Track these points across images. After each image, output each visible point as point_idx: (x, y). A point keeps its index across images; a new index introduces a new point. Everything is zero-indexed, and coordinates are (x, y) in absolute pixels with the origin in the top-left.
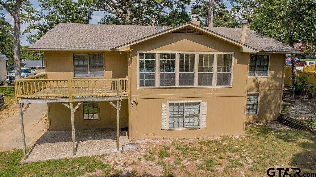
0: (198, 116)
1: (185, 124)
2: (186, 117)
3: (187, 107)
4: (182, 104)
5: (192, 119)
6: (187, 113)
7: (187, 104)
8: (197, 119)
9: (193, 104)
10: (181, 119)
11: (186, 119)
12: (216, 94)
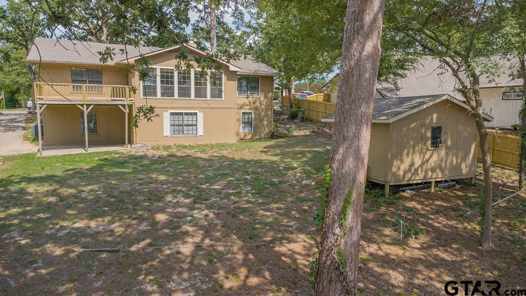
0: (196, 125)
1: (185, 132)
2: (185, 125)
3: (186, 117)
4: (181, 114)
5: (190, 127)
6: (186, 123)
7: (186, 114)
8: (194, 127)
9: (191, 114)
10: (181, 128)
11: (186, 128)
12: (210, 106)
